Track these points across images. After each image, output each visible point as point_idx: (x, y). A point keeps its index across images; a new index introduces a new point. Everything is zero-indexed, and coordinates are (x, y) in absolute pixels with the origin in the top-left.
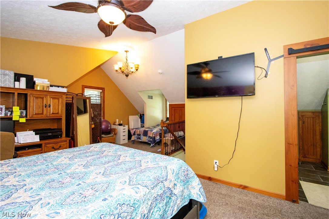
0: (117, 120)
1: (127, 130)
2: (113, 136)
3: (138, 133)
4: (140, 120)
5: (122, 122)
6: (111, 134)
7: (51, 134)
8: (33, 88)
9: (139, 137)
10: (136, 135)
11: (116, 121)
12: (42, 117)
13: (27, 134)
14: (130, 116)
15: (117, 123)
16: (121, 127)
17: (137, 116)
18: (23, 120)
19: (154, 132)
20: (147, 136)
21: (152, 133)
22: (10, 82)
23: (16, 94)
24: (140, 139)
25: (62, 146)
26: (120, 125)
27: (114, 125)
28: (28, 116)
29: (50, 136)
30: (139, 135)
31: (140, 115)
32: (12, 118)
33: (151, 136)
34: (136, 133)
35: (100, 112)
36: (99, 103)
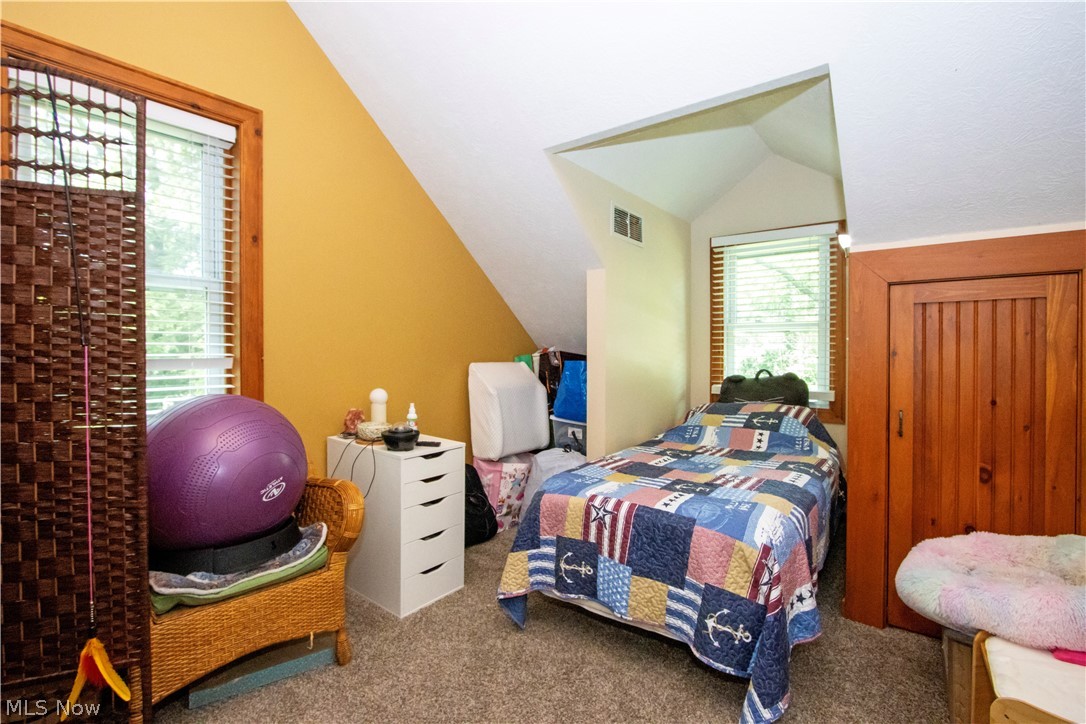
0: (379, 395)
1: (454, 488)
2: (323, 566)
3: (574, 531)
4: (541, 392)
5: (412, 414)
6: (303, 544)
9: (585, 570)
10: (551, 550)
11: (369, 404)
14: (473, 367)
15: (377, 424)
16: (410, 465)
17: (523, 364)
19: (766, 550)
20: (681, 584)
21: (754, 557)
24: (593, 595)
26: (397, 440)
27: (347, 434)
30: (587, 552)
31: (545, 357)
33: (737, 584)
34: (544, 523)
35: (115, 305)
36: (96, 183)
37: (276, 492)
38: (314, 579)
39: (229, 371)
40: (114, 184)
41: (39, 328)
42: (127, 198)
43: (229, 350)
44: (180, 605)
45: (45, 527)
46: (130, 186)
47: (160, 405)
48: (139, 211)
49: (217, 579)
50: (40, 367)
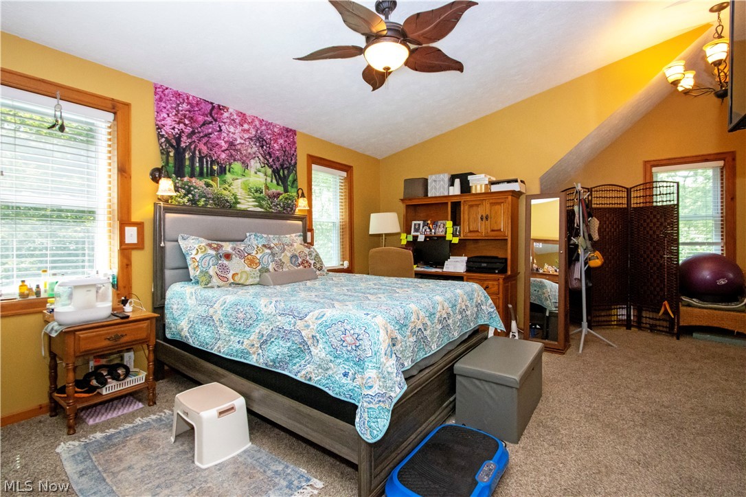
7: (485, 265)
8: (470, 192)
12: (478, 236)
13: (456, 260)
18: (456, 240)
22: (444, 188)
23: (449, 204)
25: (490, 286)
28: (462, 235)
29: (484, 268)
32: (445, 237)
35: (672, 230)
36: (668, 203)
37: (723, 283)
38: (738, 314)
39: (722, 247)
40: (672, 203)
41: (657, 235)
42: (674, 205)
43: (722, 239)
44: (689, 305)
45: (658, 276)
46: (676, 202)
47: (685, 254)
48: (678, 208)
49: (700, 302)
50: (657, 243)
